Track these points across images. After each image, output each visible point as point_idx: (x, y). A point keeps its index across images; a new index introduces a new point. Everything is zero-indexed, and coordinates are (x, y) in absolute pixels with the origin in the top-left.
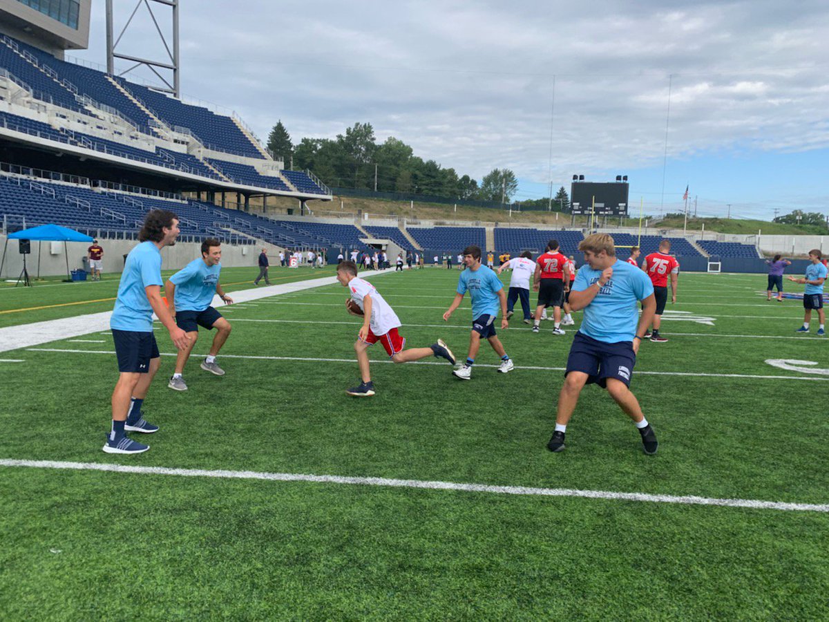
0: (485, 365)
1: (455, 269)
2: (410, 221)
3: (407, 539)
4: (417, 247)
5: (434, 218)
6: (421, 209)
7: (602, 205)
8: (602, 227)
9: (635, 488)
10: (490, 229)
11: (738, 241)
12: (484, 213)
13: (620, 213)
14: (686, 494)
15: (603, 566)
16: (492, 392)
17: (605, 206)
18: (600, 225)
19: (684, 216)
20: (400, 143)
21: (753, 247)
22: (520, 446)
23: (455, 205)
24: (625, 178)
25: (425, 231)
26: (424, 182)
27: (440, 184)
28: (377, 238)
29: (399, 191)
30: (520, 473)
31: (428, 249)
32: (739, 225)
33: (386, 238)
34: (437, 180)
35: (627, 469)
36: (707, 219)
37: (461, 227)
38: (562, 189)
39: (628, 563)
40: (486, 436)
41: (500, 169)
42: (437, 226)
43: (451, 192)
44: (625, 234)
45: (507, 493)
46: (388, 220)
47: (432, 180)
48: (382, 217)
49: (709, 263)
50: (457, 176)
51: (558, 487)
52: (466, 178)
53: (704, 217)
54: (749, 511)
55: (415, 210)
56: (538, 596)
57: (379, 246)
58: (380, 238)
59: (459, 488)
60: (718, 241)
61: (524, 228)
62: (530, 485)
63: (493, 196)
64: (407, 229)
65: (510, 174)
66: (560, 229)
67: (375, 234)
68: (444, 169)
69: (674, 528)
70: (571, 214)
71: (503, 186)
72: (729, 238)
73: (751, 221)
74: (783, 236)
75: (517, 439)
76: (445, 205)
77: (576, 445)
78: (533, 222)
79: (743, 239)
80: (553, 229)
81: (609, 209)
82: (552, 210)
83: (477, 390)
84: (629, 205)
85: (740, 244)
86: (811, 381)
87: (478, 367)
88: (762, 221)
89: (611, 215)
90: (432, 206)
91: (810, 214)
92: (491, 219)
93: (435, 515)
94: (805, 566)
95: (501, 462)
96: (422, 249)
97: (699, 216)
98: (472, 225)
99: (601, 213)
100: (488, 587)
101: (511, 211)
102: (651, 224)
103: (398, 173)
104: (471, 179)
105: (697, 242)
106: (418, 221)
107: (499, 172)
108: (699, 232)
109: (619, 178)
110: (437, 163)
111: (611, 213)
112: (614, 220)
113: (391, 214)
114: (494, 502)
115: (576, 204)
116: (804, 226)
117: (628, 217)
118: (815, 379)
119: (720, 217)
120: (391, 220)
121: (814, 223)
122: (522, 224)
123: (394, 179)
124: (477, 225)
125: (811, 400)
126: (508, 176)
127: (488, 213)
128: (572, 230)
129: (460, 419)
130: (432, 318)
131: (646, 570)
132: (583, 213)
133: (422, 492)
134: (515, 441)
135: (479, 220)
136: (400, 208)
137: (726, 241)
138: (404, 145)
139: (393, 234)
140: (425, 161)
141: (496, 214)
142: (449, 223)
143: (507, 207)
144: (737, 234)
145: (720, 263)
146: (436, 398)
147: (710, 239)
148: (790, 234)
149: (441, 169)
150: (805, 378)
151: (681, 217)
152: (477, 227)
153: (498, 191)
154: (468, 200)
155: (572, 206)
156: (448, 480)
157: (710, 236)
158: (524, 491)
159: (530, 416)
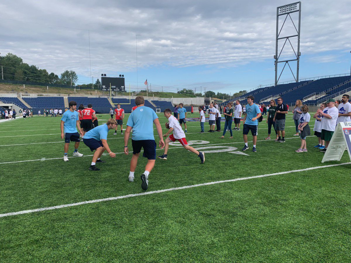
0: (56, 158)
1: (49, 117)
2: (24, 94)
3: (3, 238)
4: (29, 107)
5: (37, 93)
6: (30, 88)
7: (115, 87)
8: (115, 96)
9: (110, 196)
10: (66, 97)
11: (166, 100)
12: (62, 90)
13: (122, 90)
14: (127, 194)
15: (91, 226)
16: (57, 169)
17: (116, 87)
18: (115, 95)
19: (146, 91)
20: (15, 56)
21: (170, 102)
22: (65, 189)
23: (48, 86)
24: (123, 76)
25: (32, 99)
26: (30, 76)
27: (39, 76)
28: (5, 103)
29: (17, 80)
30: (63, 200)
31: (35, 108)
32: (166, 94)
33: (11, 103)
34: (37, 74)
35: (108, 190)
36: (155, 92)
37: (51, 97)
38: (98, 80)
39: (101, 223)
40: (51, 188)
41: (69, 70)
42: (39, 97)
43: (45, 81)
44: (125, 99)
45: (56, 209)
46: (11, 94)
47: (35, 74)
48: (8, 93)
49: (156, 109)
50: (47, 73)
51: (79, 202)
52: (52, 74)
53: (154, 91)
54: (147, 195)
55: (26, 89)
56: (62, 244)
57: (7, 107)
58: (7, 103)
59: (34, 211)
60: (159, 101)
61: (82, 97)
62: (67, 203)
63: (67, 82)
64: (22, 98)
65: (74, 73)
66: (98, 97)
67: (4, 101)
68: (41, 70)
69: (120, 207)
70: (102, 90)
71: (71, 78)
72: (163, 99)
73: (170, 93)
74: (180, 98)
75: (65, 187)
76: (43, 86)
77: (89, 184)
78: (86, 94)
79: (167, 100)
80: (95, 97)
81: (118, 88)
82: (94, 89)
83: (50, 170)
84: (125, 87)
85: (166, 101)
86: (178, 149)
87: (53, 160)
88: (173, 93)
89: (118, 91)
90: (36, 87)
91: (188, 90)
92: (66, 93)
93: (20, 224)
94: (160, 209)
95: (55, 197)
96: (32, 108)
97: (152, 91)
98: (57, 96)
99: (114, 90)
100: (40, 247)
101: (75, 89)
102: (135, 94)
103: (15, 71)
104: (55, 74)
105: (152, 101)
106: (28, 94)
107: (68, 72)
108: (152, 97)
109: (120, 76)
110: (37, 67)
111: (119, 90)
112: (120, 93)
113: (13, 91)
114: (49, 213)
115: (104, 86)
116: (186, 94)
117: (126, 92)
118: (180, 147)
119: (159, 92)
120: (13, 94)
121: (190, 94)
122: (81, 95)
123: (13, 74)
124: (59, 95)
125: (177, 155)
126: (73, 74)
127: (65, 90)
128: (103, 97)
129: (39, 183)
130: (33, 140)
131: (107, 224)
132: (107, 90)
133: (15, 217)
134: (64, 187)
135: (60, 93)
136: (18, 88)
137: (162, 101)
138: (17, 57)
139: (15, 101)
140: (30, 65)
141: (69, 91)
142: (45, 95)
143: (74, 87)
144: (165, 98)
145: (160, 109)
146: (29, 176)
147: (156, 100)
148: (182, 97)
149: (39, 69)
150: (177, 148)
151: (145, 91)
152: (59, 97)
153: (69, 80)
154: (54, 84)
155: (102, 87)
156: (29, 209)
157: (156, 99)
158: (64, 206)
159: (72, 177)
